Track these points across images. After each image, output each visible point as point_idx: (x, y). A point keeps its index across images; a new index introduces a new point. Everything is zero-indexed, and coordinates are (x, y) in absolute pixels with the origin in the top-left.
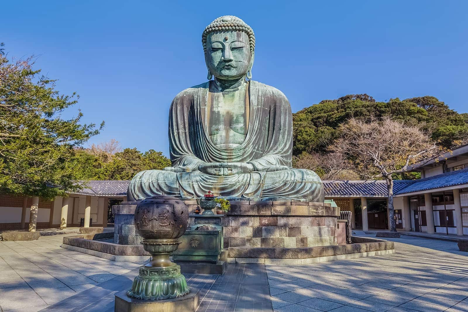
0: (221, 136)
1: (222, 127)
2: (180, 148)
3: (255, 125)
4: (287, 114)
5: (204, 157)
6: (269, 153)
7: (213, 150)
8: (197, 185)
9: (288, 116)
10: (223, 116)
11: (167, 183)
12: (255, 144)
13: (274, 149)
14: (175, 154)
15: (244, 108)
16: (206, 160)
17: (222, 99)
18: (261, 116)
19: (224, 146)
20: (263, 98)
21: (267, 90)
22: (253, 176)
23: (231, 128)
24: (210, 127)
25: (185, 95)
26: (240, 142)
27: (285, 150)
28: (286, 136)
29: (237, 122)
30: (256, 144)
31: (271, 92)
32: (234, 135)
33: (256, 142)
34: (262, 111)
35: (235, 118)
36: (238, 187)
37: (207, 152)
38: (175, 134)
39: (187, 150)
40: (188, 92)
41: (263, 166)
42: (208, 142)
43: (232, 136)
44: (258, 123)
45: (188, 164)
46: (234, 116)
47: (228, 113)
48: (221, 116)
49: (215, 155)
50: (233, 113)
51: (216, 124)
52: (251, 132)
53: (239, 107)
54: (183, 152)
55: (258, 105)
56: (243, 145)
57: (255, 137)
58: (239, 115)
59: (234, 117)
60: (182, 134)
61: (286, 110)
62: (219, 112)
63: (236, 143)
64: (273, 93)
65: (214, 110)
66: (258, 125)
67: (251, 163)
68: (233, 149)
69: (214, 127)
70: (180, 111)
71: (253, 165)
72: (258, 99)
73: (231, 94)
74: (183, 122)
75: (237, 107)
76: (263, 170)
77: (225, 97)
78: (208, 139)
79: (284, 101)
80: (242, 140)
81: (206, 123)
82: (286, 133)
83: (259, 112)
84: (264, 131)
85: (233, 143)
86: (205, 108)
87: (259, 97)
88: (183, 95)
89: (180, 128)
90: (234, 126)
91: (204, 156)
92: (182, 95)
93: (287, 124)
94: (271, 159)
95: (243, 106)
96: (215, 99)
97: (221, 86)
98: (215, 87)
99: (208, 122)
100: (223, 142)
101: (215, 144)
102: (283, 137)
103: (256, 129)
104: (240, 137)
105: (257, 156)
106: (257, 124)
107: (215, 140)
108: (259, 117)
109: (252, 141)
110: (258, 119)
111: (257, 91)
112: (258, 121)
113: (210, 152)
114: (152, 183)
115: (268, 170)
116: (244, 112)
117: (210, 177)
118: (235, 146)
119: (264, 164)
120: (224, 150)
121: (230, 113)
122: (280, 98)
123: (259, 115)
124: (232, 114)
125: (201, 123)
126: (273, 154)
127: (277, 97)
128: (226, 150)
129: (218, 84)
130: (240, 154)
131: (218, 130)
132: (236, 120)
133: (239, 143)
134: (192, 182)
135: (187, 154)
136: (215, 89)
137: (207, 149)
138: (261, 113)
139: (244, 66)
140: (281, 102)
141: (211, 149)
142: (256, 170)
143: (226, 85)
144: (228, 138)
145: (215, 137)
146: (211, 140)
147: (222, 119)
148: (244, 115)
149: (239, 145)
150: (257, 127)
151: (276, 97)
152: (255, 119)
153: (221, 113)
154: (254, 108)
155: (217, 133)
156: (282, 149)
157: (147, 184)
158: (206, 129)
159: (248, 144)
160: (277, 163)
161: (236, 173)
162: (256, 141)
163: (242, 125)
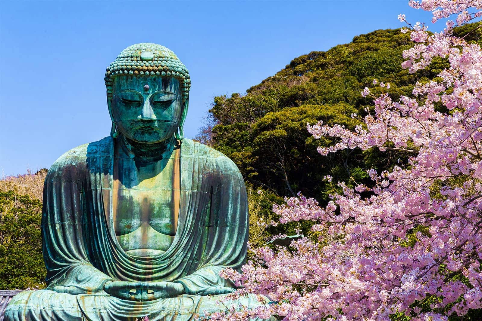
0: (135, 237)
1: (136, 222)
2: (66, 250)
3: (187, 221)
4: (239, 200)
5: (108, 269)
6: (208, 264)
7: (122, 258)
8: (106, 314)
9: (239, 204)
10: (138, 204)
11: (65, 311)
12: (187, 250)
13: (217, 256)
14: (57, 261)
15: (171, 192)
16: (110, 274)
17: (136, 175)
18: (197, 205)
19: (139, 252)
20: (201, 176)
21: (208, 162)
22: (183, 302)
23: (150, 225)
24: (118, 222)
25: (74, 164)
26: (165, 247)
27: (233, 258)
28: (235, 237)
29: (160, 215)
30: (189, 249)
31: (215, 164)
32: (156, 236)
33: (189, 247)
34: (199, 197)
35: (156, 209)
36: (163, 317)
37: (112, 261)
38: (58, 227)
39: (77, 255)
40: (78, 158)
41: (198, 286)
42: (115, 246)
43: (152, 238)
44: (191, 217)
45: (84, 280)
46: (156, 206)
47: (146, 200)
48: (135, 205)
49: (125, 267)
50: (154, 200)
51: (127, 218)
52: (181, 232)
53: (163, 190)
54: (72, 257)
55: (192, 188)
56: (169, 252)
57: (187, 239)
58: (163, 204)
59: (154, 208)
60: (69, 227)
61: (238, 194)
62: (131, 198)
63: (159, 249)
64: (217, 166)
65: (124, 194)
66: (192, 221)
67: (181, 282)
68: (154, 259)
69: (124, 223)
70: (66, 188)
71: (184, 285)
72: (193, 177)
73: (150, 166)
74: (70, 208)
75: (159, 191)
76: (197, 293)
77: (141, 171)
78: (114, 240)
79: (234, 179)
80: (168, 244)
81: (112, 216)
82: (236, 231)
83: (194, 201)
84: (201, 228)
85: (153, 249)
86: (109, 191)
87: (195, 174)
88: (71, 164)
89: (66, 218)
90: (155, 221)
91: (107, 266)
92: (69, 163)
93: (238, 216)
94: (210, 275)
95: (169, 189)
96: (125, 174)
97: (133, 151)
98: (124, 151)
99: (114, 213)
100: (138, 245)
101: (126, 250)
102: (231, 237)
103: (189, 226)
104: (163, 240)
105: (190, 269)
106: (190, 219)
107: (125, 242)
108: (194, 208)
109: (183, 246)
110: (193, 210)
111: (192, 162)
112: (192, 215)
113: (117, 262)
114: (45, 310)
115: (203, 293)
116: (170, 199)
117: (124, 302)
118: (156, 253)
119: (200, 284)
120: (139, 259)
121: (149, 200)
122: (227, 174)
123: (194, 204)
124: (152, 202)
125: (103, 214)
126: (215, 265)
127: (224, 172)
128: (142, 259)
129: (130, 147)
130: (164, 265)
131: (130, 227)
132: (158, 212)
133: (162, 250)
134: (100, 310)
135: (78, 261)
136: (124, 154)
137: (112, 256)
138: (198, 201)
139: (172, 128)
140: (229, 181)
141: (119, 256)
142: (186, 292)
143: (143, 150)
144: (147, 241)
145: (125, 238)
146: (120, 242)
147: (136, 209)
148: (171, 205)
149: (162, 251)
150: (190, 224)
151: (222, 172)
152: (188, 211)
153: (134, 200)
154: (187, 193)
155: (129, 232)
156: (229, 258)
157: (38, 312)
158: (112, 225)
159: (177, 250)
160: (220, 280)
161: (159, 298)
162: (188, 245)
163: (167, 221)
